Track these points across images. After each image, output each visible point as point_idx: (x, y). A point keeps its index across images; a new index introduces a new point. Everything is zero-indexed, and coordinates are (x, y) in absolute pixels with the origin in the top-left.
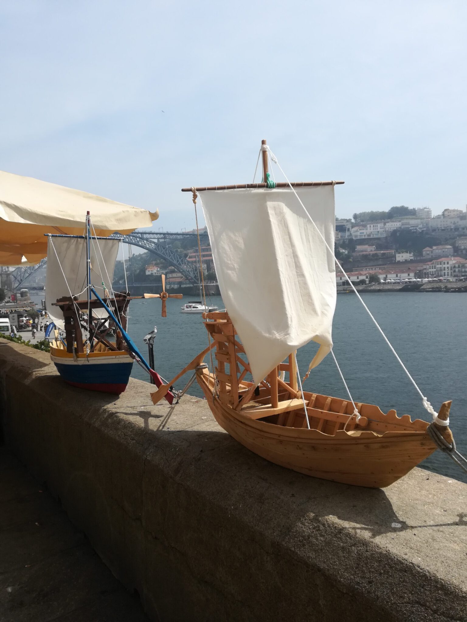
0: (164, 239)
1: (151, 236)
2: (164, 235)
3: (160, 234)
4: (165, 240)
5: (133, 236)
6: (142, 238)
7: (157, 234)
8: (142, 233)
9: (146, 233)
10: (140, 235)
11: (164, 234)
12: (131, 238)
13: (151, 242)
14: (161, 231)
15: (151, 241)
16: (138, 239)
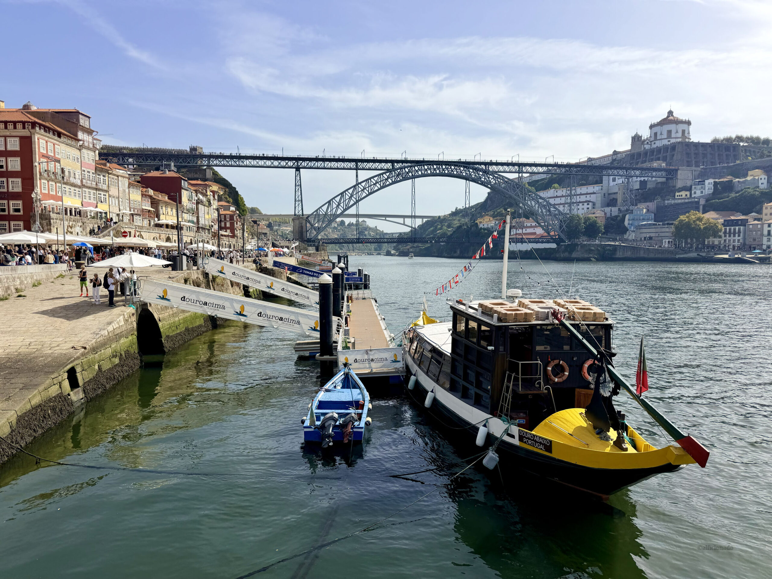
0: (519, 173)
1: (501, 168)
2: (519, 167)
3: (513, 164)
4: (520, 175)
5: (473, 169)
6: (486, 172)
7: (507, 164)
8: (485, 164)
9: (491, 164)
10: (483, 167)
11: (520, 165)
12: (471, 170)
13: (499, 178)
14: (515, 160)
15: (500, 175)
16: (481, 173)
